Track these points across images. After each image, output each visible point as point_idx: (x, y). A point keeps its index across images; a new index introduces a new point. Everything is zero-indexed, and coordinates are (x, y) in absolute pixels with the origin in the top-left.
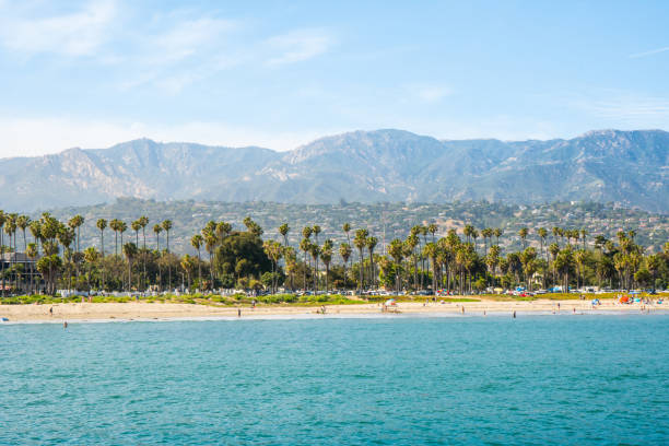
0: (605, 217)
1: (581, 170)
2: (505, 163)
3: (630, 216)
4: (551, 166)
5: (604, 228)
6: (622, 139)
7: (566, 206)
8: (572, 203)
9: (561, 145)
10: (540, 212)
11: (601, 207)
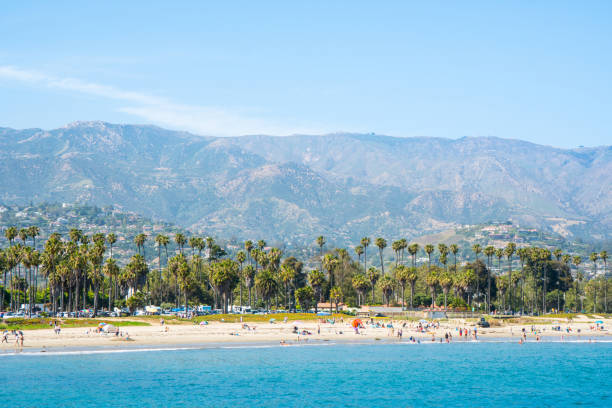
0: (103, 223)
1: (66, 167)
3: (131, 223)
7: (56, 209)
8: (64, 205)
9: (40, 135)
10: (25, 215)
11: (98, 211)
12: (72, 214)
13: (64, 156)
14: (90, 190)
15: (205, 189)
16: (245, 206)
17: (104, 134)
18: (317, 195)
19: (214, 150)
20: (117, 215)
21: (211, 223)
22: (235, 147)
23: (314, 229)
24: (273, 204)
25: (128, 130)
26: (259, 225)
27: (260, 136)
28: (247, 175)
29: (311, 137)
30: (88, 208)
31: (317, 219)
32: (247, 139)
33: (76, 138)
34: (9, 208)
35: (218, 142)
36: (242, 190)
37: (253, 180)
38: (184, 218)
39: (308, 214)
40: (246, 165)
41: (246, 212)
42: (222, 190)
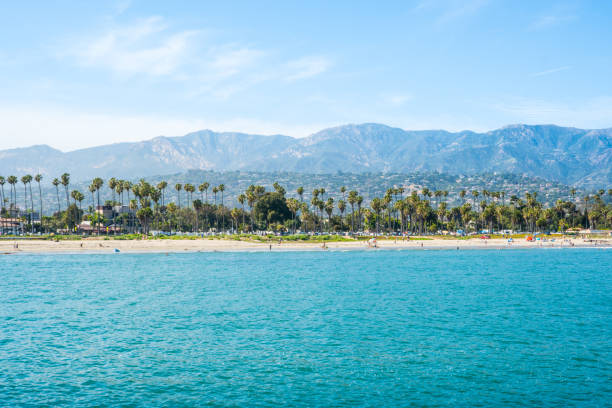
2: (450, 146)
4: (481, 149)
6: (528, 131)
7: (491, 175)
8: (495, 174)
11: (515, 176)
12: (499, 178)
13: (500, 145)
14: (515, 164)
15: (584, 161)
16: (608, 171)
17: (524, 131)
19: (590, 137)
20: (525, 178)
21: (587, 181)
25: (537, 128)
33: (508, 134)
35: (592, 133)
42: (594, 161)
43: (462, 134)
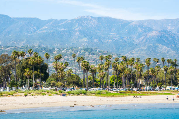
0: (94, 54)
1: (77, 33)
2: (42, 29)
4: (64, 31)
5: (95, 59)
6: (94, 20)
7: (77, 49)
8: (79, 48)
9: (67, 22)
10: (65, 51)
11: (92, 50)
12: (82, 51)
13: (76, 29)
14: (86, 42)
15: (129, 41)
16: (146, 47)
17: (91, 20)
18: (174, 42)
19: (133, 25)
20: (99, 51)
21: (133, 54)
22: (141, 24)
23: (174, 56)
24: (156, 46)
25: (99, 19)
26: (151, 55)
27: (150, 20)
28: (146, 35)
29: (171, 19)
30: (88, 49)
31: (175, 52)
32: (145, 21)
33: (80, 22)
34: (59, 49)
35: (134, 23)
36: (144, 41)
37: (148, 37)
38: (122, 52)
39: (171, 50)
40: (145, 31)
41: (146, 49)
42: (136, 41)
43: (50, 21)
